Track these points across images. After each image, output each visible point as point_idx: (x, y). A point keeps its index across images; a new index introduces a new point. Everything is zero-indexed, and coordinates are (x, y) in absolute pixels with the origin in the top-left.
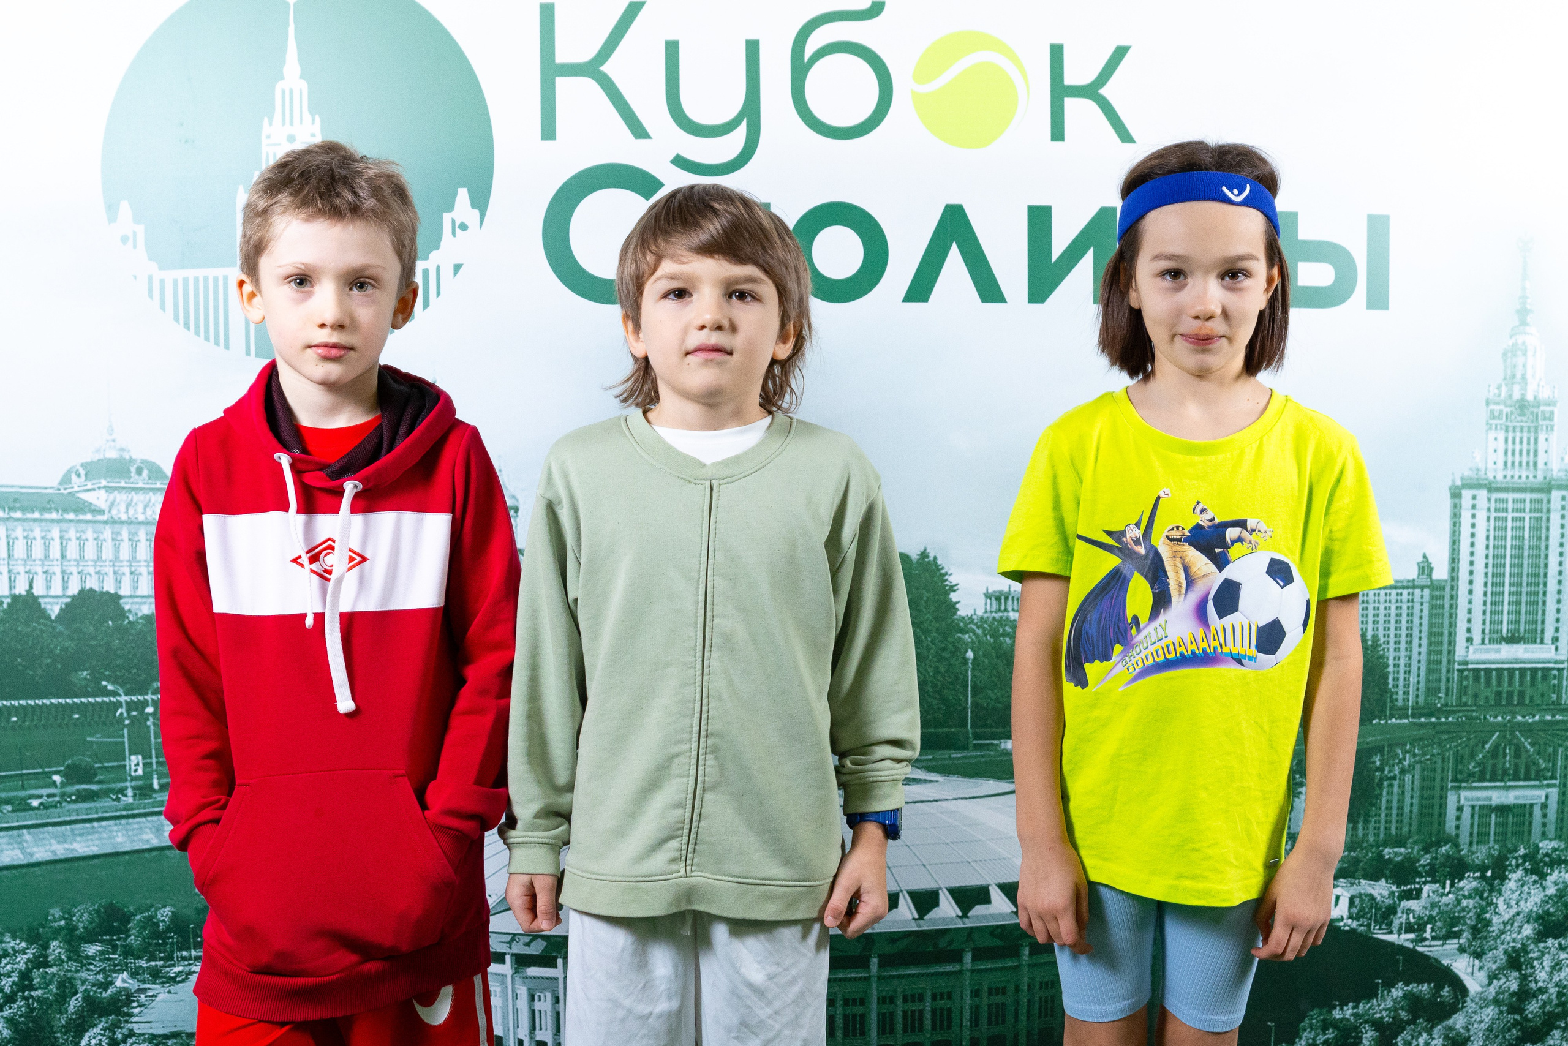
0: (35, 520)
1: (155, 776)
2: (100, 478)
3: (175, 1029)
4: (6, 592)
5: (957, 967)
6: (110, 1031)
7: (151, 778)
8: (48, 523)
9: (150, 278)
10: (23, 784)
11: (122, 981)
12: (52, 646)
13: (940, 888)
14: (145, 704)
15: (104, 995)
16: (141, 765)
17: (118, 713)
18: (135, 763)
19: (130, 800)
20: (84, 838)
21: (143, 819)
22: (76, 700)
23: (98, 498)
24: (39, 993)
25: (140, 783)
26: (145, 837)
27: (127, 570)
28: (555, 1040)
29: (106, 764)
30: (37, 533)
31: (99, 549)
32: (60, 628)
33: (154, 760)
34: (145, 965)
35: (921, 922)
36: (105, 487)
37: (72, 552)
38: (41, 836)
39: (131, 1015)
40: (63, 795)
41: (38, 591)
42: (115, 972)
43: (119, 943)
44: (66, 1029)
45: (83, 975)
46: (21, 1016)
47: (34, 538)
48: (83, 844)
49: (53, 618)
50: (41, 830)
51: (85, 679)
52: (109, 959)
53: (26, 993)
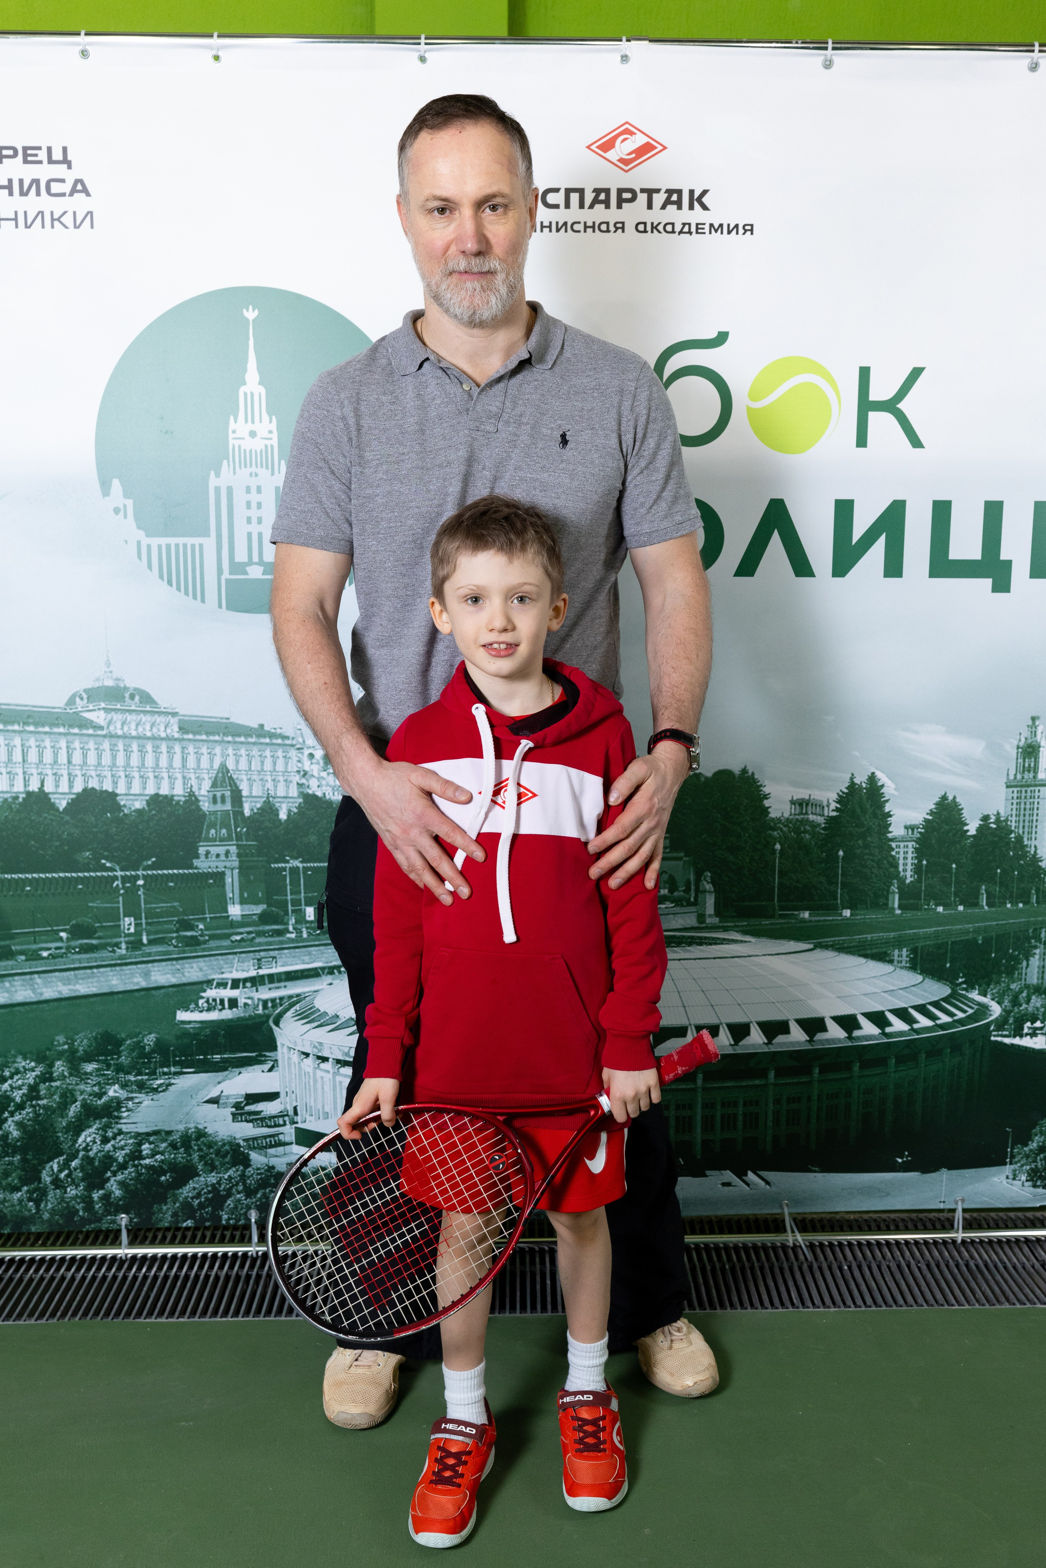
0: (46, 733)
1: (144, 934)
2: (99, 701)
3: (156, 1128)
4: (22, 789)
5: (763, 1082)
6: (103, 1130)
7: (141, 935)
8: (57, 736)
9: (139, 543)
10: (35, 940)
11: (114, 1091)
12: (60, 832)
13: (751, 1022)
14: (137, 878)
15: (99, 1102)
16: (133, 925)
17: (115, 885)
18: (128, 924)
19: (124, 952)
20: (85, 981)
21: (134, 967)
22: (80, 874)
23: (99, 717)
24: (44, 1102)
25: (132, 939)
26: (135, 980)
27: (122, 774)
29: (104, 924)
30: (47, 743)
31: (100, 757)
32: (67, 818)
33: (144, 921)
34: (132, 1078)
35: (736, 1047)
36: (104, 708)
37: (77, 758)
38: (49, 980)
39: (120, 1118)
40: (68, 948)
41: (47, 789)
42: (108, 1084)
43: (112, 1062)
44: (67, 1129)
45: (82, 1087)
46: (28, 1120)
47: (45, 747)
48: (84, 986)
49: (61, 810)
50: (50, 975)
51: (88, 858)
52: (104, 1075)
53: (34, 1102)
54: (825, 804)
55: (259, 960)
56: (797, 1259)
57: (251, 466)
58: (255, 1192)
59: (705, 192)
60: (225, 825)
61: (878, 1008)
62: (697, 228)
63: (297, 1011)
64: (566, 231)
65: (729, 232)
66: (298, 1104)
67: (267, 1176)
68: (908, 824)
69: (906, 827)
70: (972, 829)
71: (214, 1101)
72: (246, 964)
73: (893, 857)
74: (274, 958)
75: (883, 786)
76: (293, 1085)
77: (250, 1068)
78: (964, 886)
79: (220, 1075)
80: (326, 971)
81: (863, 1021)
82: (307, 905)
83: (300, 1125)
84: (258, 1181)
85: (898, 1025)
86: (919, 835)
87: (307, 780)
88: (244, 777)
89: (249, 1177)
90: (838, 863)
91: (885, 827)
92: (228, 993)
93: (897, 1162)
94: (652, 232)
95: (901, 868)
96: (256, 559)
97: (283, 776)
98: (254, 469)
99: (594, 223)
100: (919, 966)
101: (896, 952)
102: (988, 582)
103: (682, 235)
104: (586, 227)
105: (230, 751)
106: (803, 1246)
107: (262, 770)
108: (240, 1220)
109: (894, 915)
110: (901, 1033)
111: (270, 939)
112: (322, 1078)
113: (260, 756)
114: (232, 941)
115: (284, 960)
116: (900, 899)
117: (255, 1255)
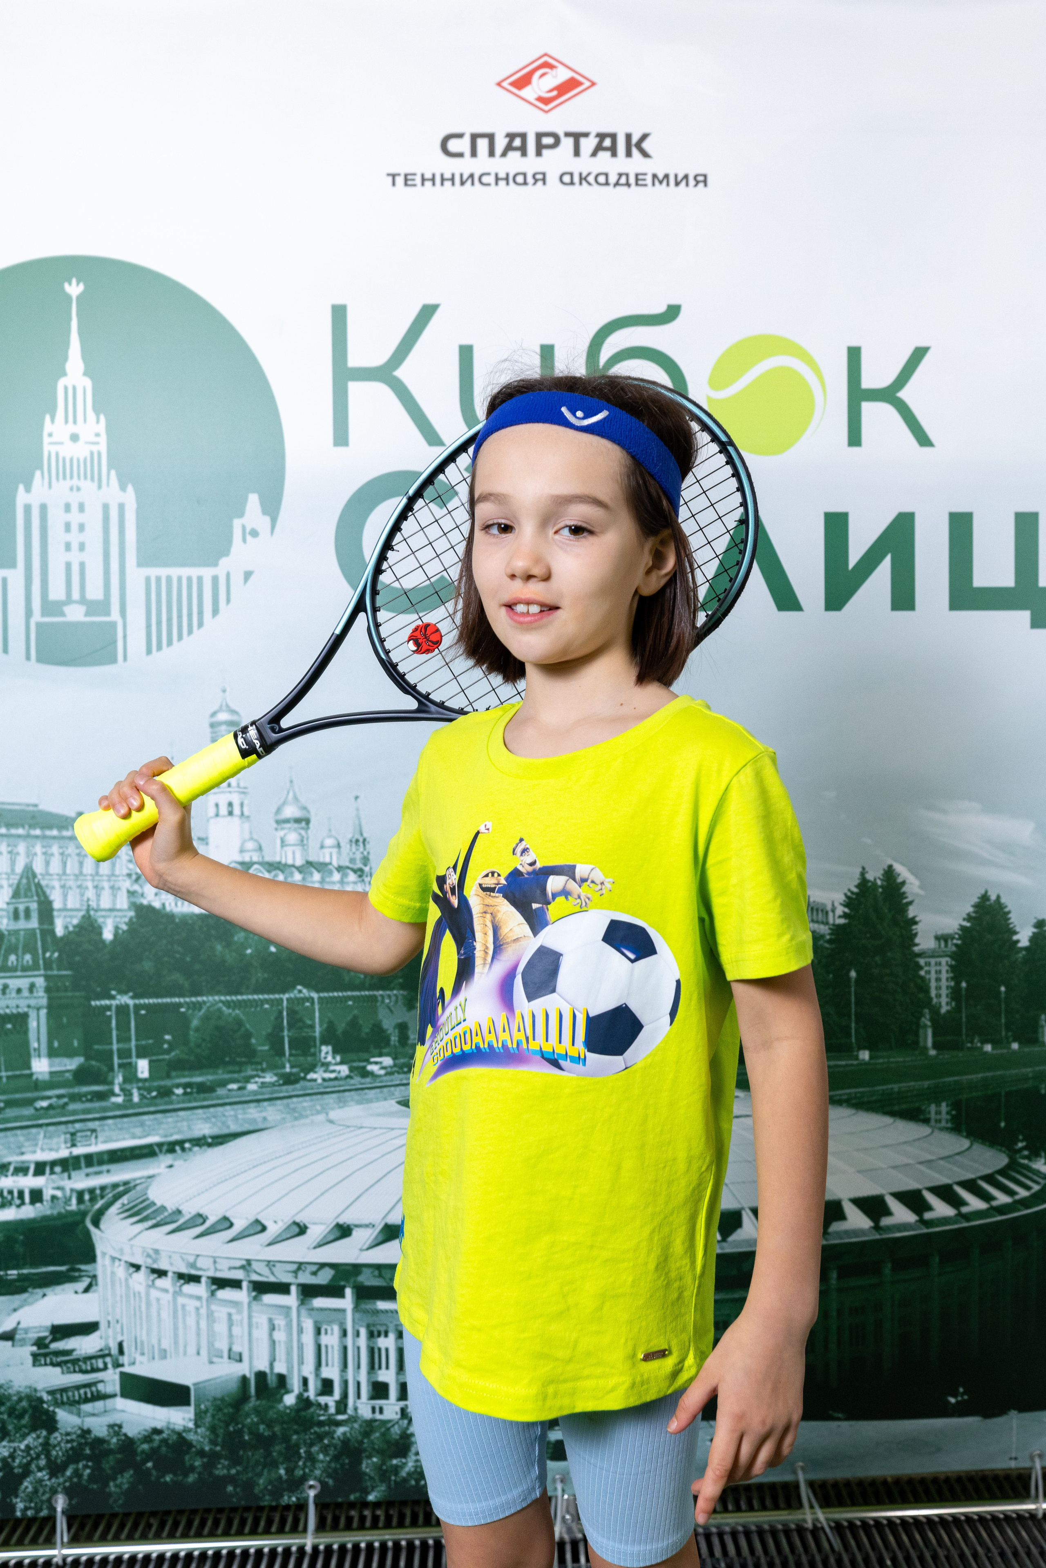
13: (743, 1209)
28: (342, 1376)
35: (724, 1244)
54: (829, 908)
55: (73, 1134)
56: (819, 1548)
57: (72, 477)
58: (63, 1468)
59: (644, 137)
60: (29, 948)
61: (912, 1185)
62: (637, 180)
63: (124, 1205)
64: (473, 184)
65: (677, 184)
66: (125, 1338)
67: (80, 1444)
68: (939, 933)
69: (938, 938)
70: (1024, 937)
71: (9, 1336)
72: (55, 1140)
73: (922, 978)
74: (93, 1131)
75: (903, 883)
76: (118, 1311)
77: (58, 1289)
78: (1018, 1016)
79: (17, 1299)
80: (165, 1148)
81: (893, 1204)
82: (140, 1056)
83: (127, 1369)
84: (67, 1451)
85: (941, 1209)
86: (954, 949)
87: (141, 886)
88: (56, 884)
89: (55, 1446)
90: (849, 987)
91: (909, 938)
92: (29, 1182)
93: (949, 1403)
94: (581, 183)
95: (933, 993)
96: (76, 596)
97: (109, 881)
98: (75, 482)
99: (507, 175)
100: (963, 1127)
101: (933, 1108)
102: (1025, 616)
103: (618, 188)
104: (497, 179)
105: (38, 849)
106: (828, 1530)
107: (81, 873)
108: (41, 1510)
109: (928, 1057)
110: (945, 1221)
111: (89, 1105)
112: (158, 1300)
113: (78, 855)
114: (36, 1109)
115: (107, 1133)
116: (934, 1035)
117: (60, 1563)
